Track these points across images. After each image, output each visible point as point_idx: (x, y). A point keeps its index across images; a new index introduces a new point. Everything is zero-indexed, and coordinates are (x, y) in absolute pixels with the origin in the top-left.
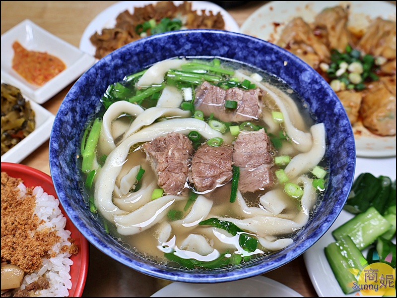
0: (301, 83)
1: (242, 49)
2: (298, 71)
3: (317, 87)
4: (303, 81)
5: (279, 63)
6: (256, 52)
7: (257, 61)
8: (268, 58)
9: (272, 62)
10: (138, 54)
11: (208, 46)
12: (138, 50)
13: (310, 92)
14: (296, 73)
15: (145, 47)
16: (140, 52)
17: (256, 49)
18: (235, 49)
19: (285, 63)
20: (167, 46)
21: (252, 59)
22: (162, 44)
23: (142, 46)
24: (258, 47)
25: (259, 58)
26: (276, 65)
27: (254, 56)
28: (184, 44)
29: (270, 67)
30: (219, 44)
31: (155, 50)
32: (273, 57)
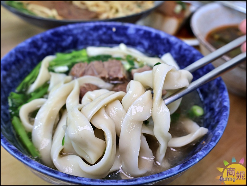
2: (124, 30)
3: (142, 32)
5: (109, 32)
6: (91, 32)
7: (94, 37)
8: (101, 32)
9: (105, 33)
10: (14, 63)
11: (58, 41)
12: (13, 59)
13: (138, 37)
14: (123, 32)
15: (16, 57)
18: (76, 36)
19: (114, 30)
20: (31, 50)
22: (27, 50)
25: (95, 35)
26: (109, 34)
27: (91, 35)
29: (104, 37)
30: (64, 37)
32: (104, 30)
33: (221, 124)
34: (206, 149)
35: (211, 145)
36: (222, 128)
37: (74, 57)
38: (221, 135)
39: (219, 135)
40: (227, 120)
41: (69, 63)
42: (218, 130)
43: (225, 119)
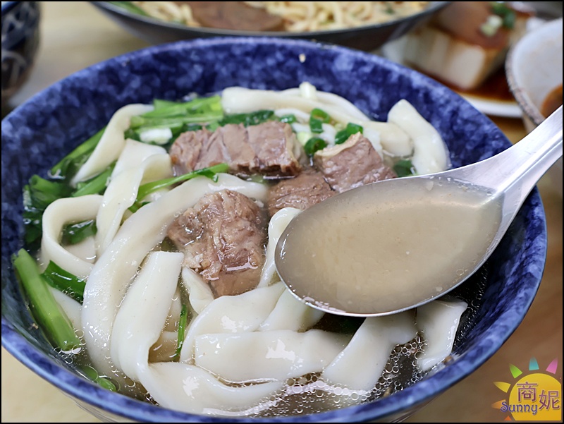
0: (338, 78)
1: (225, 62)
2: (327, 62)
3: (367, 69)
4: (340, 73)
5: (291, 63)
6: (249, 60)
7: (255, 74)
8: (270, 62)
9: (279, 65)
10: (55, 113)
11: (169, 74)
12: (54, 104)
13: (358, 82)
14: (324, 66)
15: (64, 99)
16: (59, 107)
17: (247, 54)
18: (213, 66)
19: (302, 58)
20: (101, 89)
21: (246, 73)
22: (92, 88)
23: (58, 97)
24: (249, 49)
25: (257, 67)
26: (288, 68)
27: (247, 67)
28: (128, 80)
29: (277, 75)
30: (184, 65)
31: (83, 102)
32: (279, 56)
33: (505, 319)
34: (441, 377)
35: (458, 367)
36: (504, 329)
37: (192, 112)
38: (495, 347)
39: (488, 347)
40: (523, 310)
41: (177, 124)
42: (489, 333)
43: (517, 308)
